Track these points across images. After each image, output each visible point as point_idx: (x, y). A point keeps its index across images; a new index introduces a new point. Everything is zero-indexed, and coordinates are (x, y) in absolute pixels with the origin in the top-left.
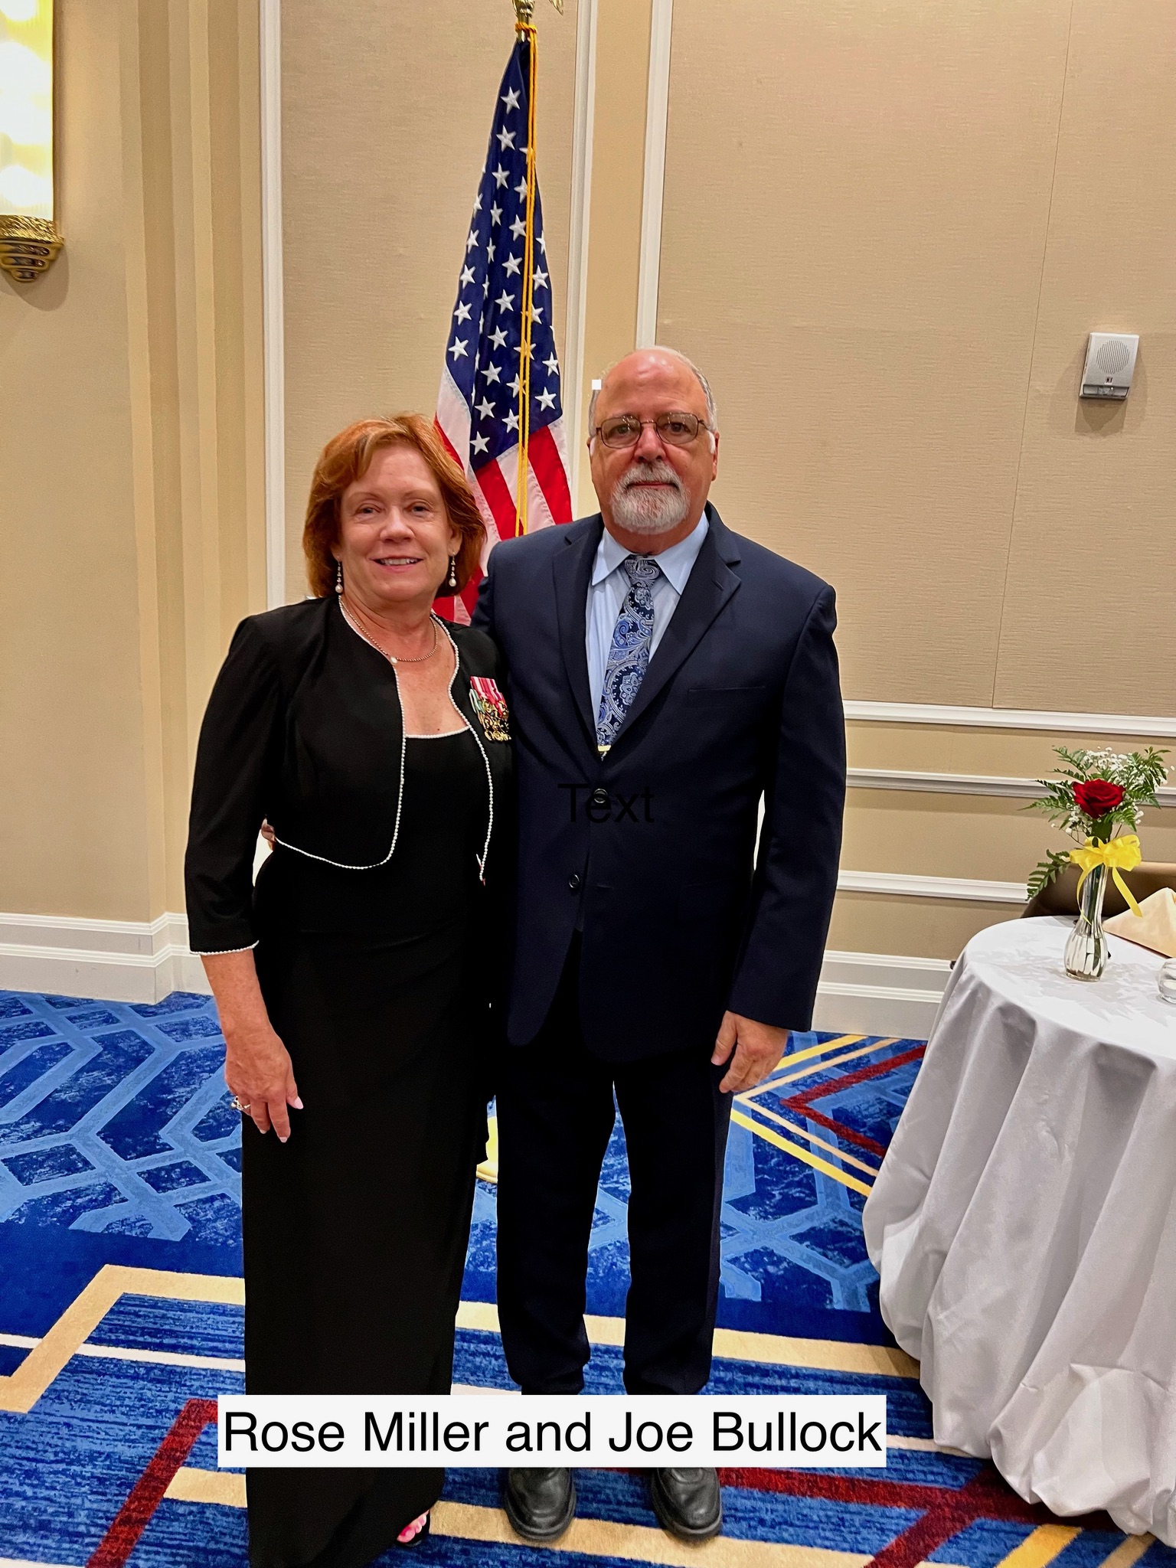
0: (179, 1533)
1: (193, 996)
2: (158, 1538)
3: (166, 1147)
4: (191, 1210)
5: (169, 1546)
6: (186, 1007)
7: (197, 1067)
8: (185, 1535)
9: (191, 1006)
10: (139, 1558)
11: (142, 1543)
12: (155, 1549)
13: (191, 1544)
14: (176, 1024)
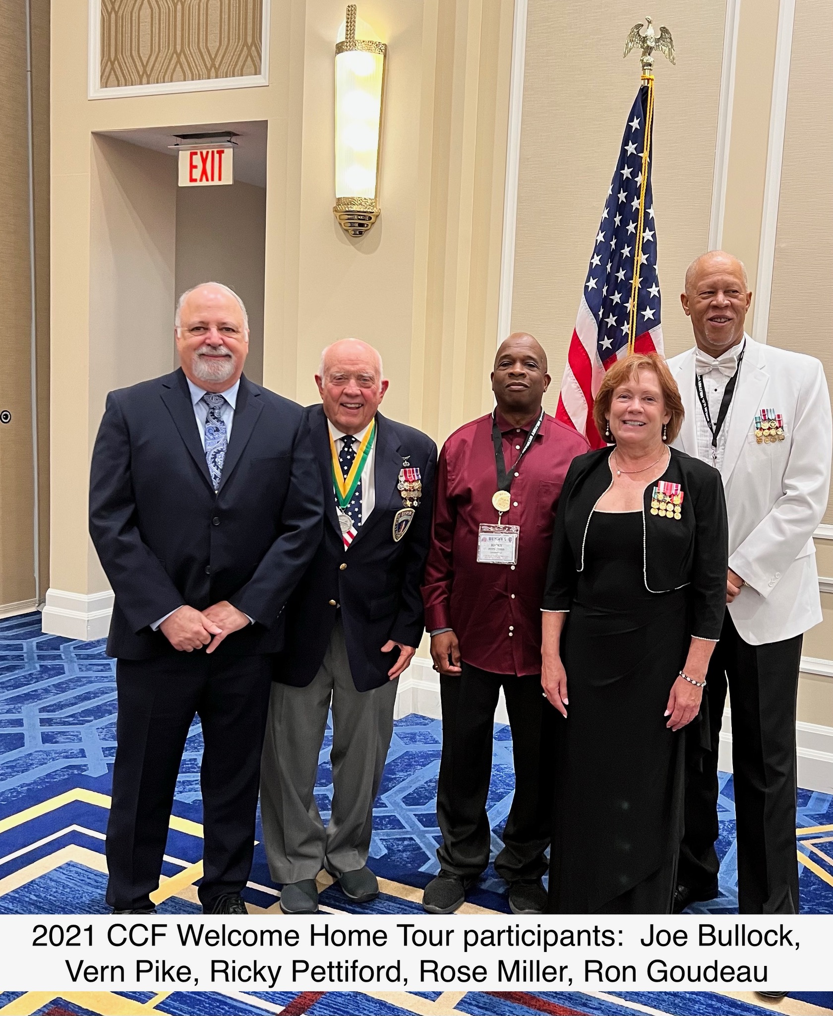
0: (340, 1003)
1: (423, 717)
2: (328, 1002)
3: (383, 805)
4: (389, 843)
5: (333, 1008)
6: (417, 724)
7: (415, 762)
8: (343, 1004)
9: (421, 724)
10: (315, 1009)
11: (318, 1003)
12: (325, 1007)
13: (346, 1010)
14: (408, 734)
